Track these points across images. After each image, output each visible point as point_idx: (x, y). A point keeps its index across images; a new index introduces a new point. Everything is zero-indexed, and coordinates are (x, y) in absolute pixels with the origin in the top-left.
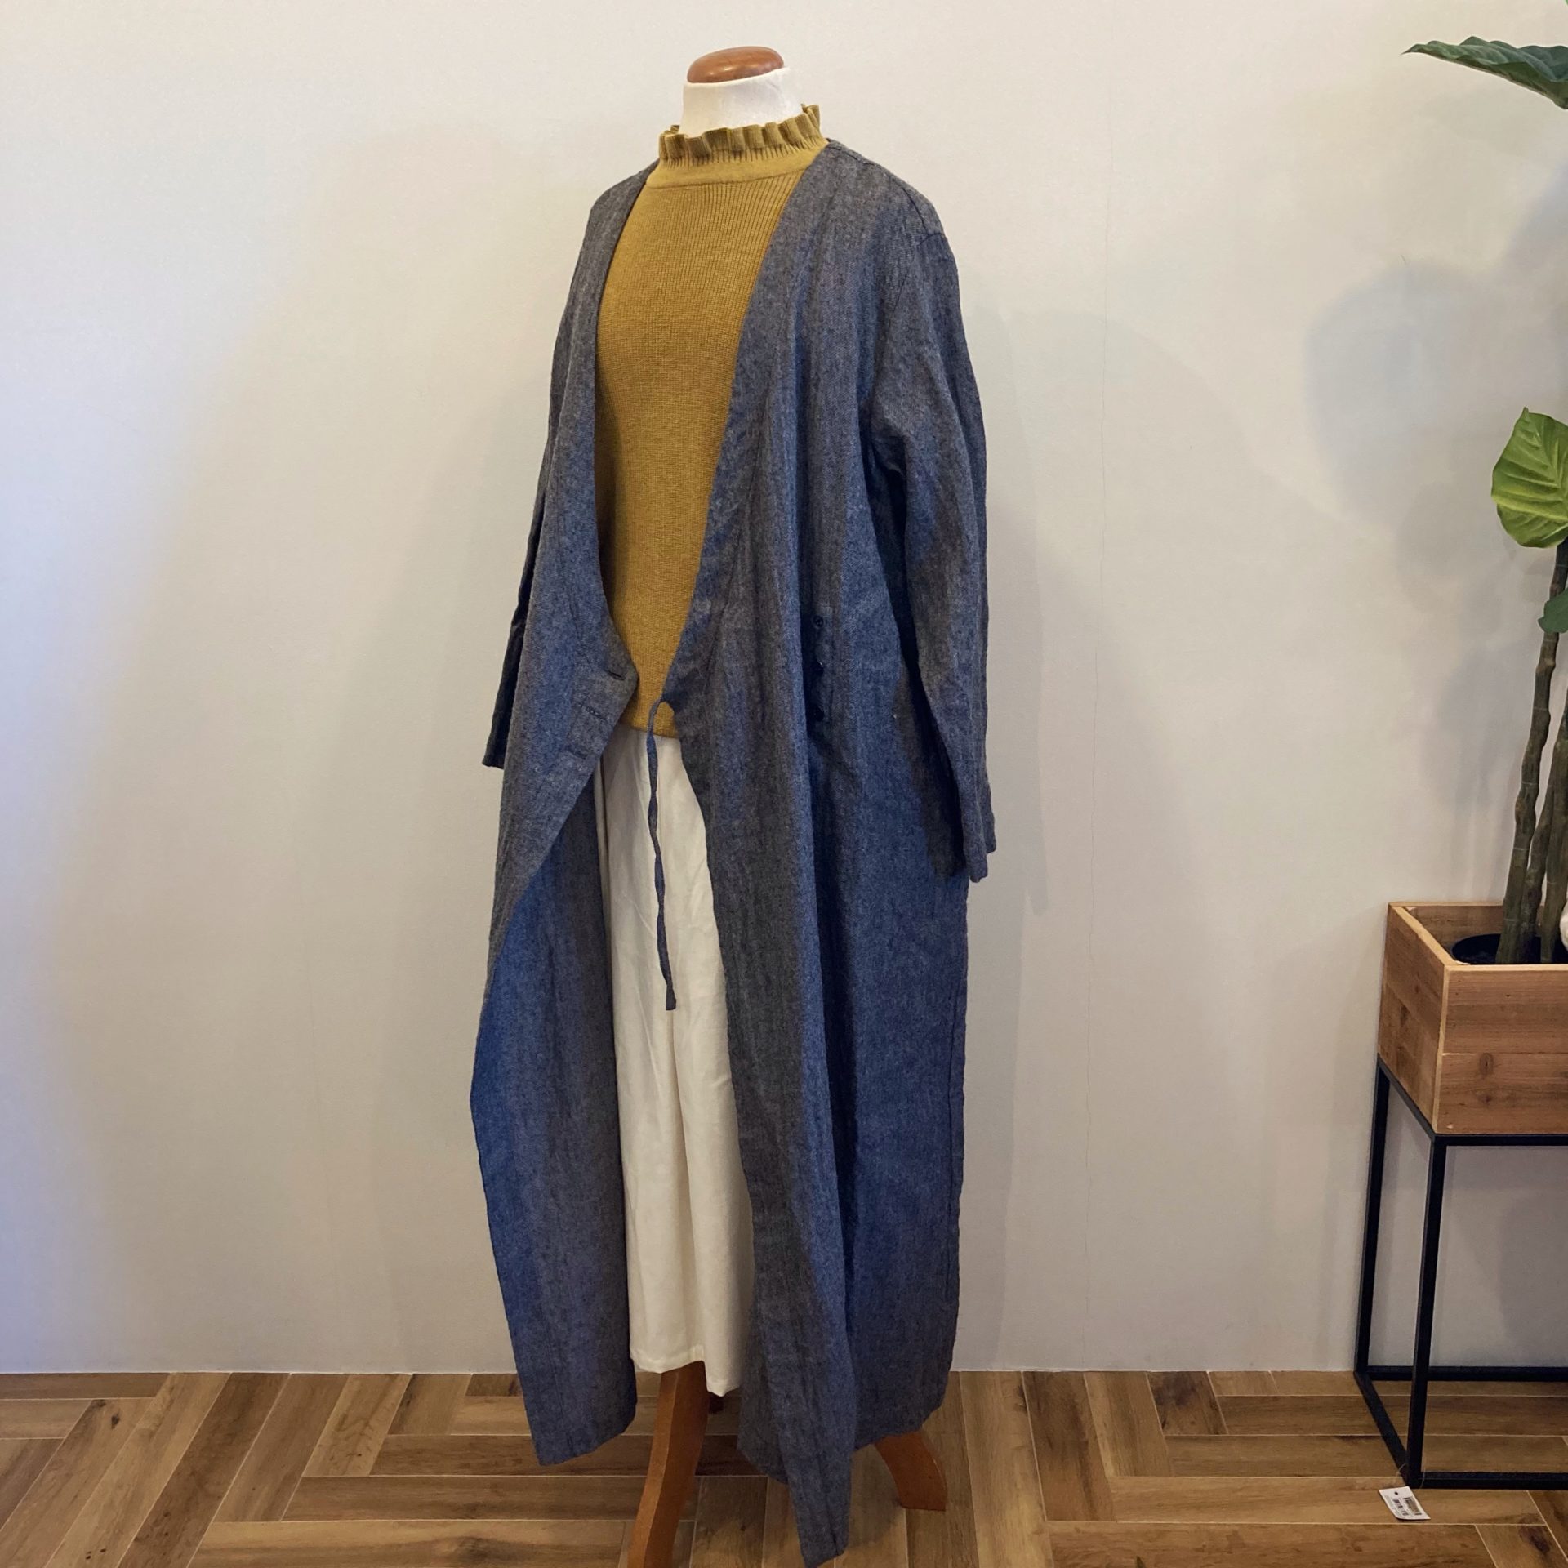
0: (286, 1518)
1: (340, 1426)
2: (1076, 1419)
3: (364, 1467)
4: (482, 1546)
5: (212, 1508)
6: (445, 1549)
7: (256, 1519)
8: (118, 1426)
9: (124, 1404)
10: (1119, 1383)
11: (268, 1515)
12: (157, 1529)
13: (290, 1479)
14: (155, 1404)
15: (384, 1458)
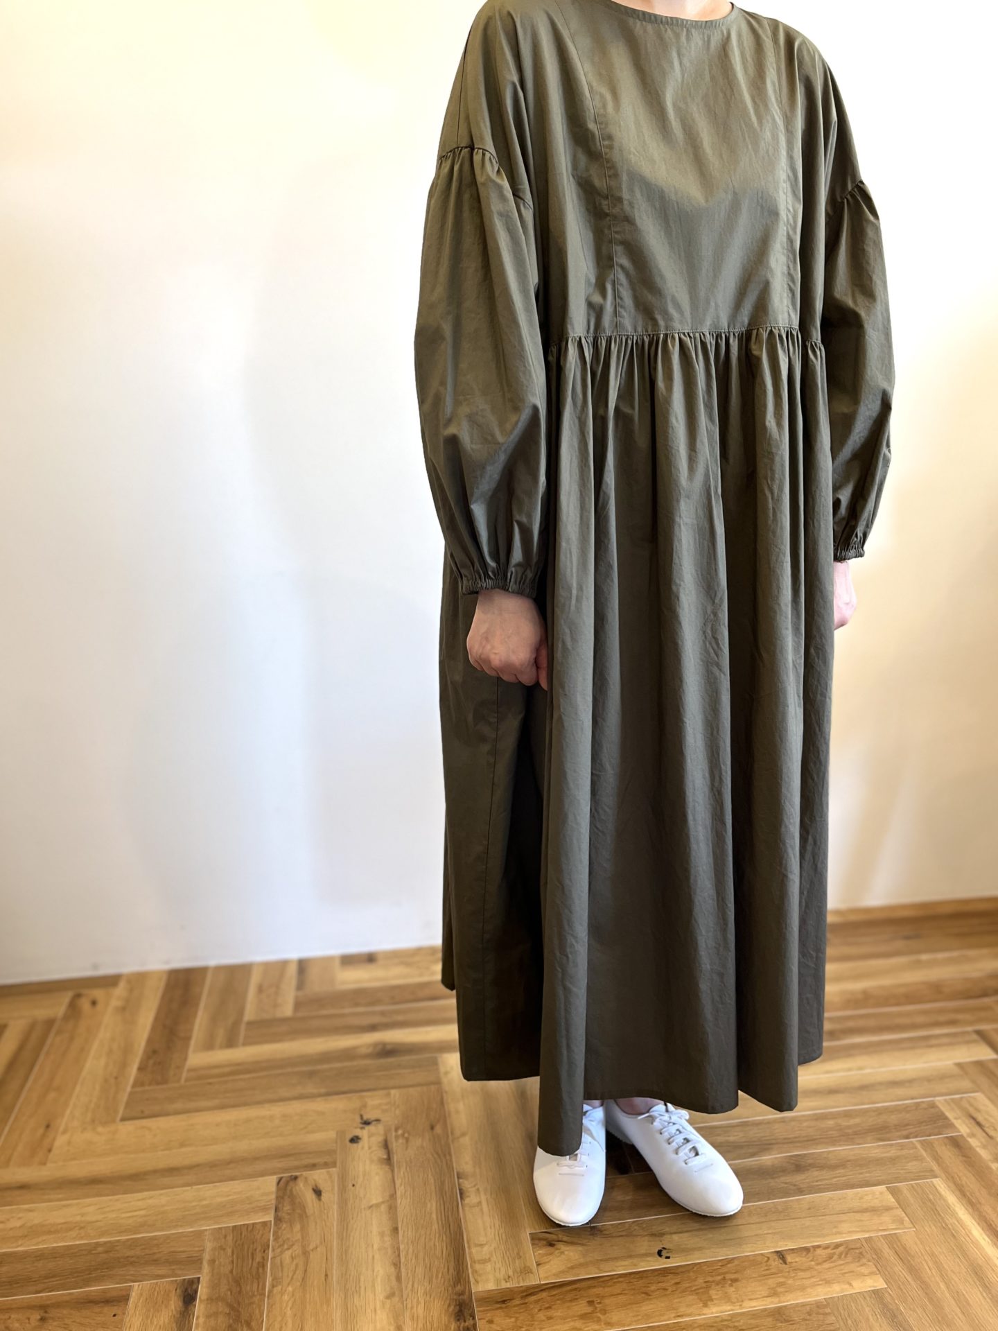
0: (244, 1044)
1: (260, 989)
3: (287, 1010)
4: (389, 1047)
5: (187, 1046)
6: (364, 1051)
7: (221, 1047)
8: (99, 1007)
9: (98, 993)
11: (231, 1043)
12: (151, 1062)
13: (237, 1023)
14: (120, 991)
15: (298, 1005)
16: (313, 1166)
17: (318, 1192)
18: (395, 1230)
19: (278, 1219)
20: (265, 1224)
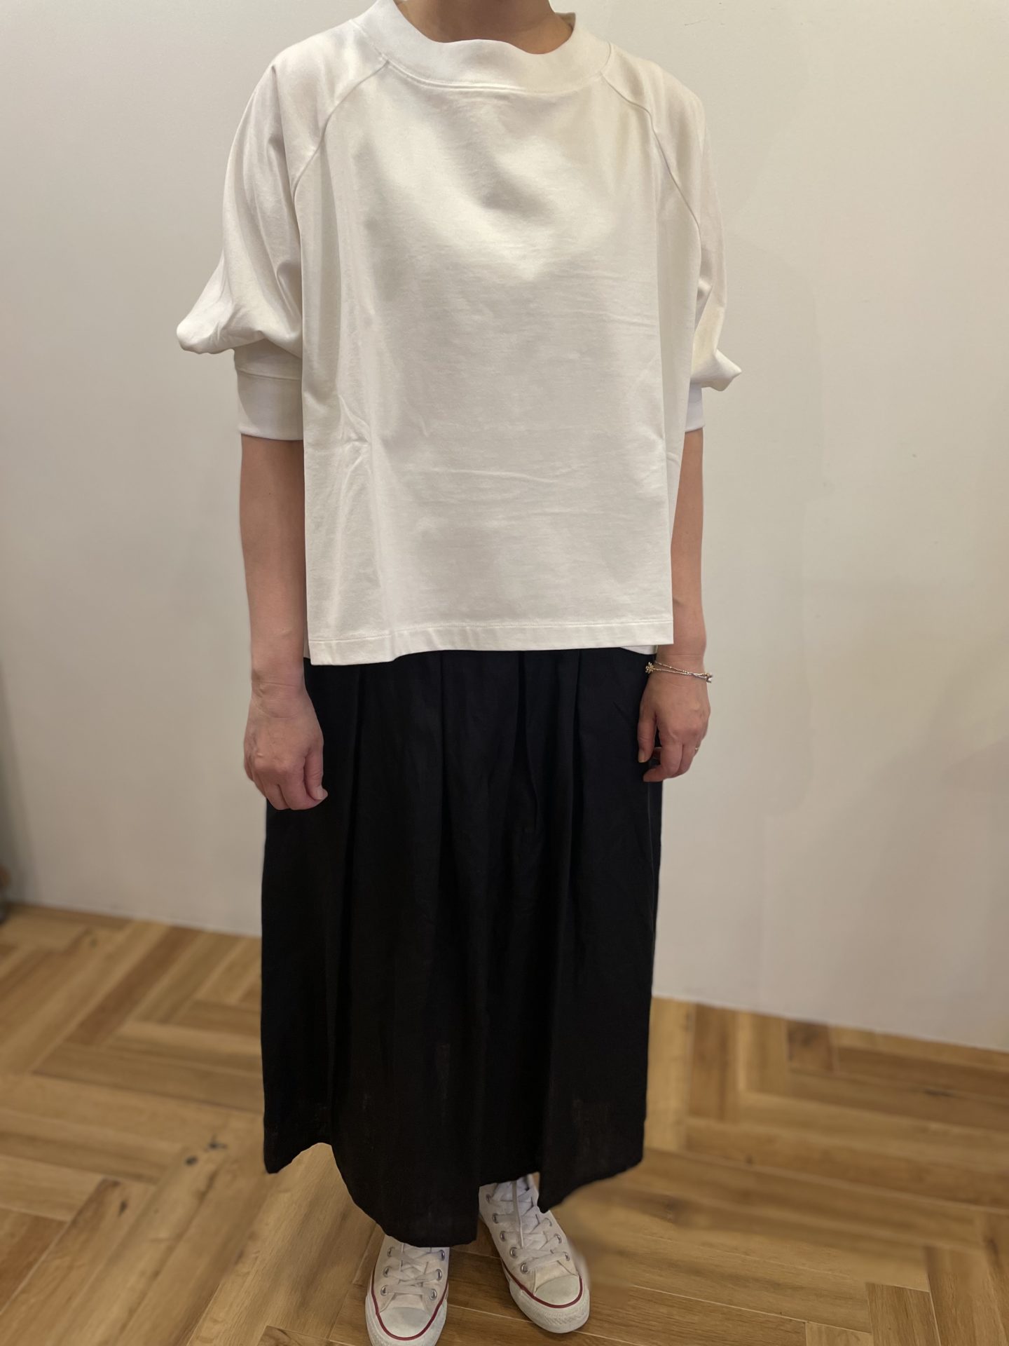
0: (177, 1024)
2: (725, 1044)
5: (131, 1011)
7: (156, 1021)
8: (95, 949)
9: (102, 934)
10: (763, 1022)
11: (165, 1020)
12: (94, 1019)
13: (185, 1000)
14: (120, 937)
16: (138, 1177)
17: (123, 1206)
18: (156, 1274)
19: (74, 1223)
20: (61, 1224)
